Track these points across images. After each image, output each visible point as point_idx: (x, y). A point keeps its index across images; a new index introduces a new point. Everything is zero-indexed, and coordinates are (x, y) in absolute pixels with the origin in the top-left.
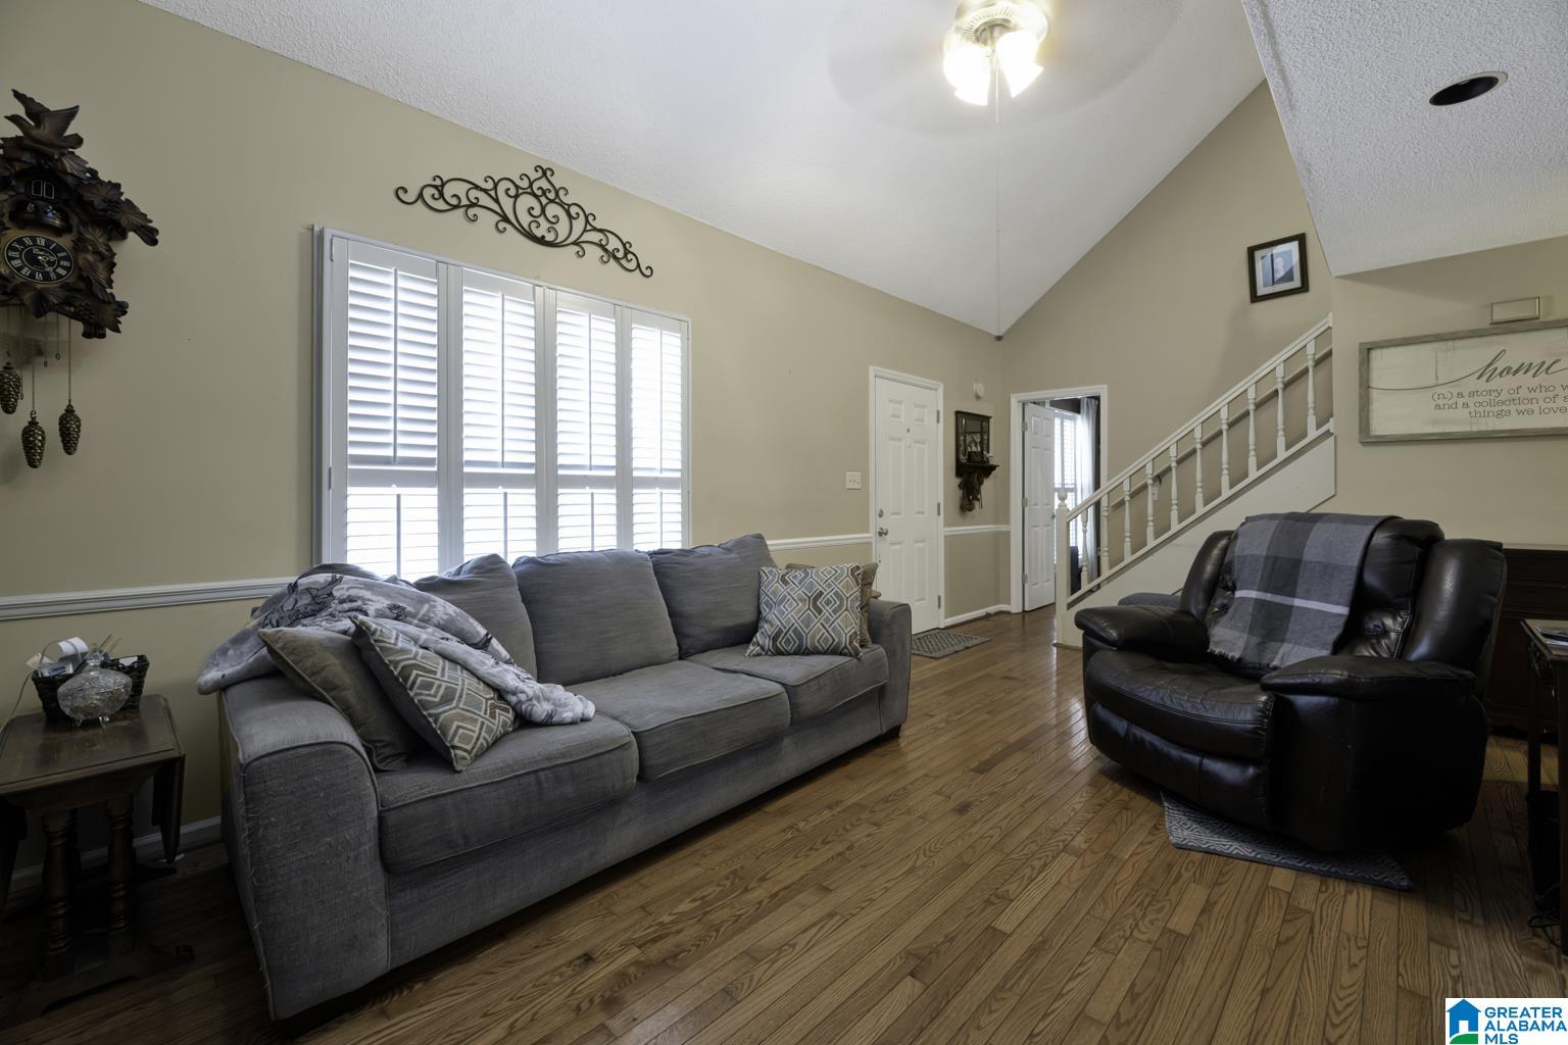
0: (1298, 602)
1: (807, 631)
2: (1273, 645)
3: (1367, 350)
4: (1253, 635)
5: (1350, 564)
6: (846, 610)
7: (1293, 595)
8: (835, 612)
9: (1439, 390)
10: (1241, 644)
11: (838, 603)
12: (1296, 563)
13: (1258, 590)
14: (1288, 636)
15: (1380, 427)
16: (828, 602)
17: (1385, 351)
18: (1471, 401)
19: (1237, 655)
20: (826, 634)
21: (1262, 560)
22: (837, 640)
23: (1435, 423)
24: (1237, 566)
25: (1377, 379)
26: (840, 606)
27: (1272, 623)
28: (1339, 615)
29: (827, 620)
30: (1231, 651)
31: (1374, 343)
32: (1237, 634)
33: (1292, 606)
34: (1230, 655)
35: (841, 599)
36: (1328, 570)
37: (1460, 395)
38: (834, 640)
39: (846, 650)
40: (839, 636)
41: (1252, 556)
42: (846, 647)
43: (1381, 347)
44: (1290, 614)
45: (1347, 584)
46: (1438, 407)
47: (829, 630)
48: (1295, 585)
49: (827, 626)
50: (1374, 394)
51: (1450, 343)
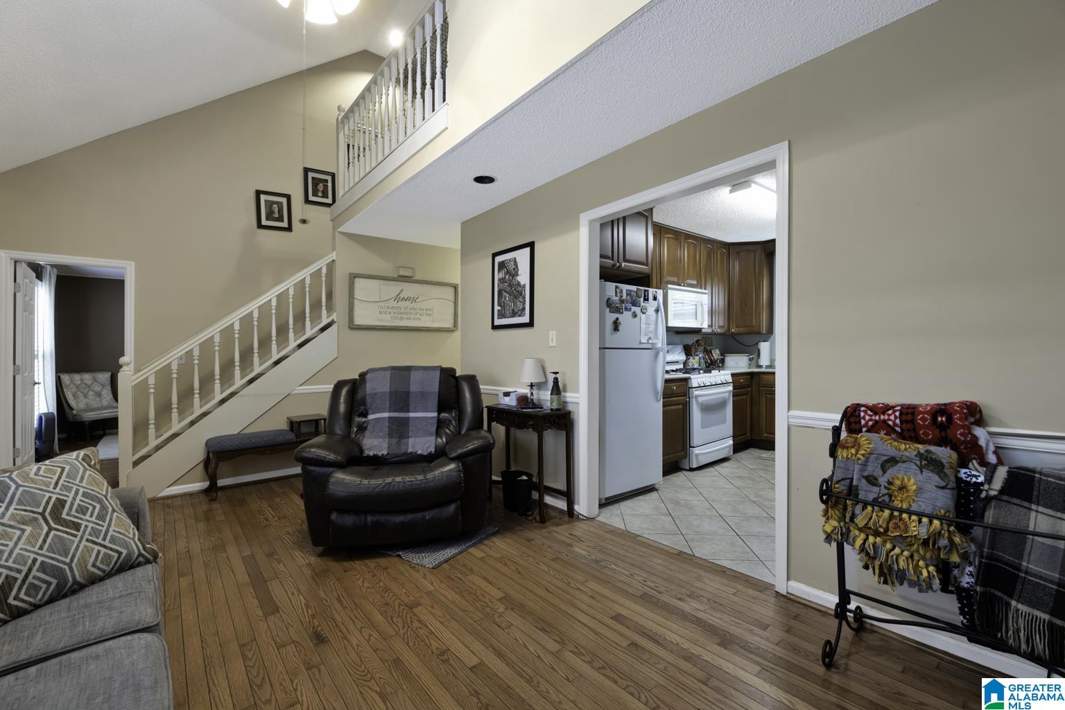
0: (411, 415)
1: (68, 560)
2: (405, 440)
3: (353, 277)
4: (392, 438)
5: (433, 391)
6: (114, 510)
7: (408, 411)
8: (101, 517)
9: (381, 304)
10: (386, 445)
11: (98, 506)
12: (408, 393)
13: (389, 412)
14: (410, 434)
15: (359, 320)
16: (82, 510)
17: (360, 279)
18: (392, 311)
19: (385, 452)
20: (103, 550)
21: (388, 395)
22: (124, 552)
23: (379, 320)
24: (368, 400)
25: (358, 294)
26: (103, 508)
27: (399, 429)
28: (434, 417)
29: (95, 532)
30: (381, 451)
31: (357, 274)
32: (381, 440)
33: (409, 418)
34: (380, 454)
35: (100, 501)
36: (424, 395)
37: (388, 308)
38: (120, 553)
39: (141, 559)
40: (126, 546)
41: (382, 392)
42: (140, 555)
43: (359, 277)
44: (409, 422)
45: (434, 401)
46: (380, 313)
47: (106, 543)
48: (408, 406)
49: (100, 541)
50: (356, 302)
51: (385, 282)
